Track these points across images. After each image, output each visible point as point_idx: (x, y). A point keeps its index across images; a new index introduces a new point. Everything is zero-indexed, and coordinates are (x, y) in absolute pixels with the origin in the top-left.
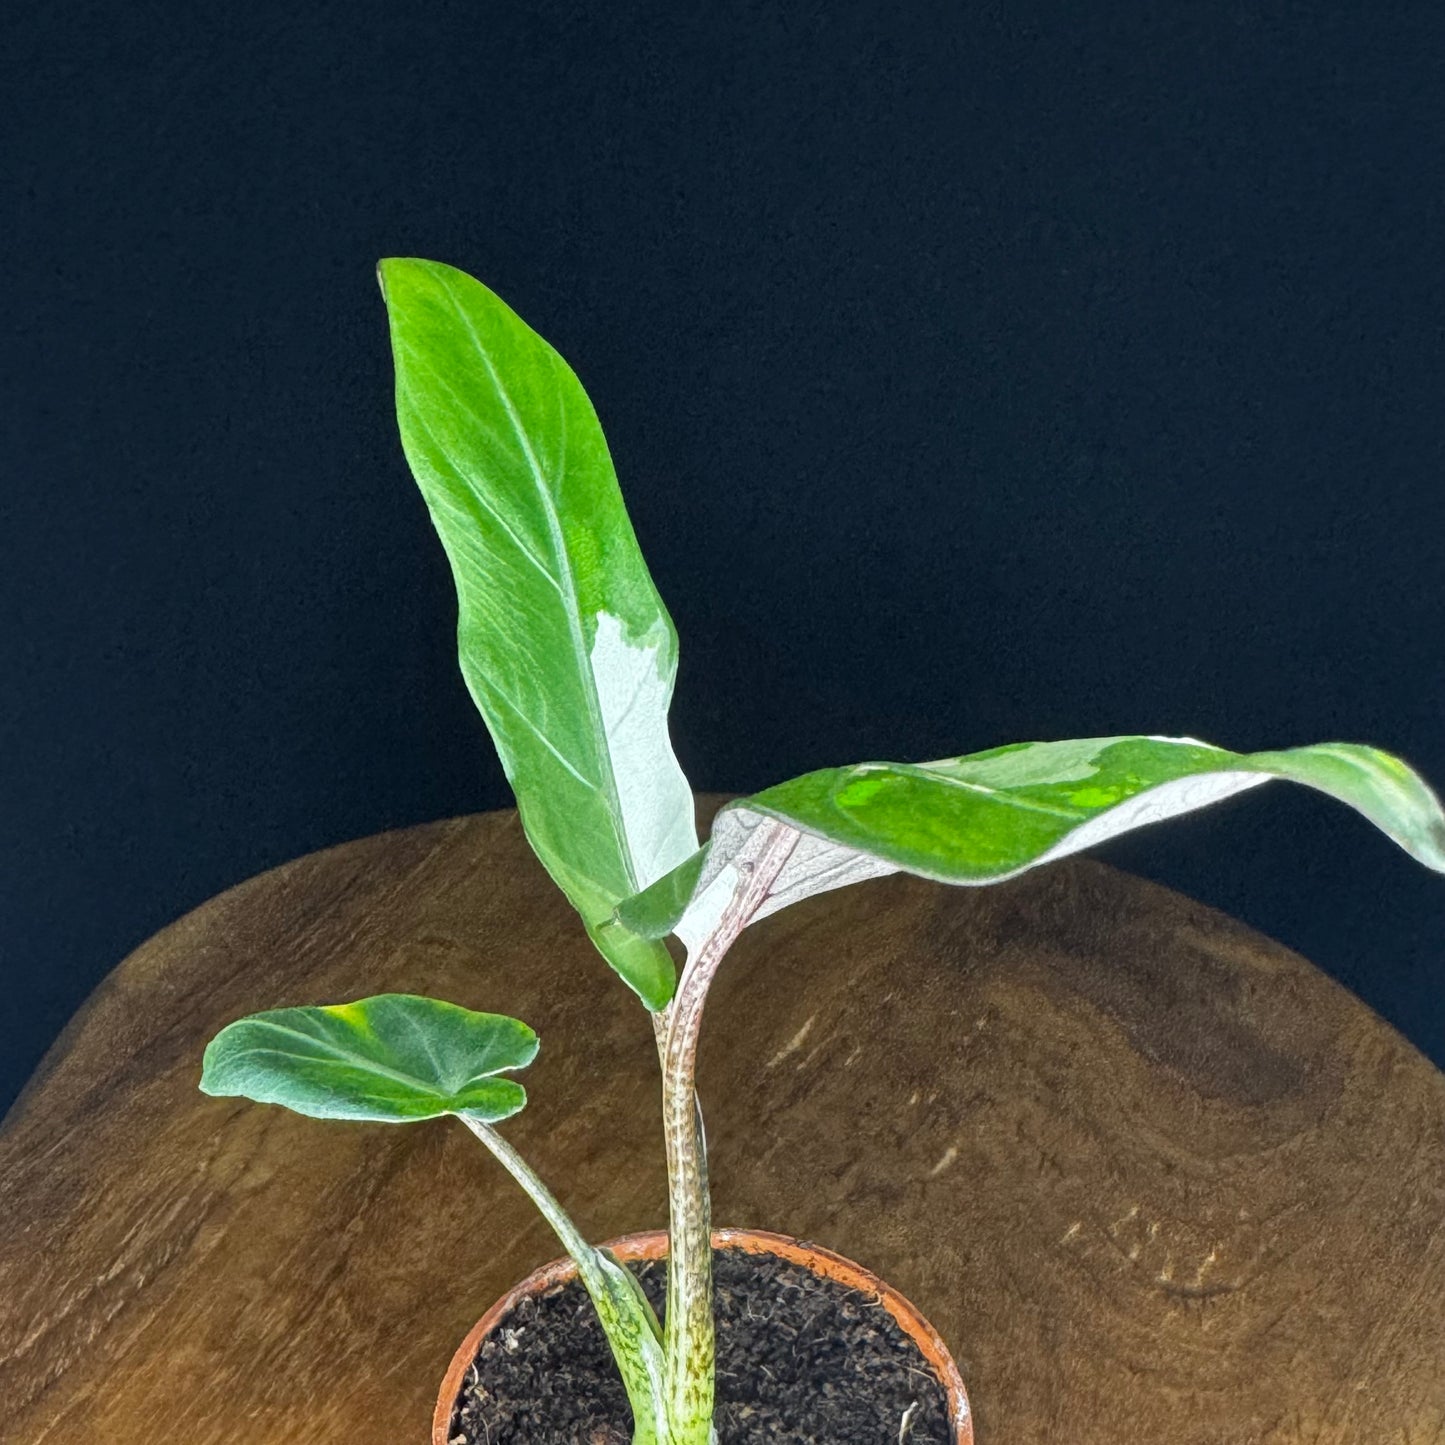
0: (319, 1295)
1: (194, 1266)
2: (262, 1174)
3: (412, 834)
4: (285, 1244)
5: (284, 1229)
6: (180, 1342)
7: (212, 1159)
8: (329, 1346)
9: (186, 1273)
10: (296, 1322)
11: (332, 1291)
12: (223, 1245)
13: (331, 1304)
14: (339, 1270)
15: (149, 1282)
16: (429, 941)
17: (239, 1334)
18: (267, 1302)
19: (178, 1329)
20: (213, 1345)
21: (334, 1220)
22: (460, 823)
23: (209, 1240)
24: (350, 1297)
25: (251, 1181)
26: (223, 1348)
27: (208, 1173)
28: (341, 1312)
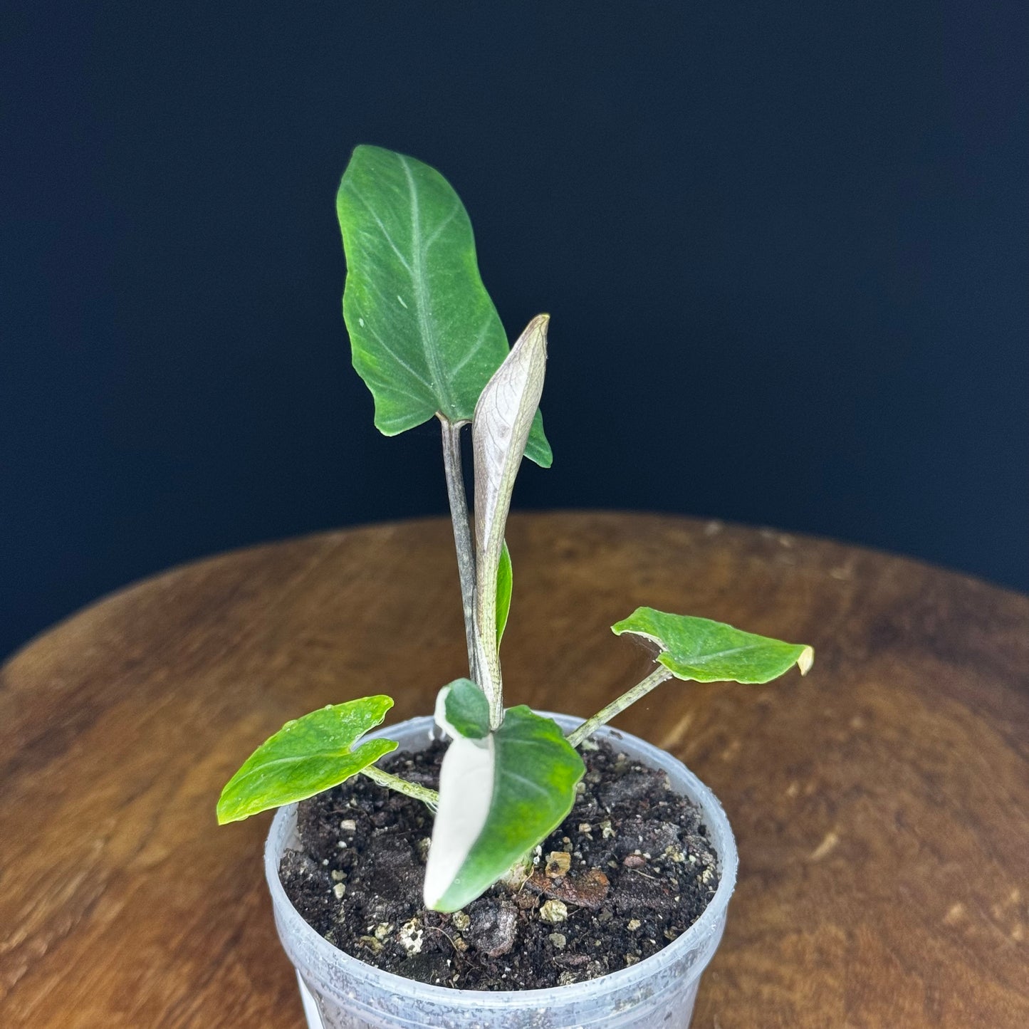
0: (218, 962)
1: (95, 935)
2: (156, 853)
3: (291, 548)
4: (181, 916)
5: (180, 902)
6: (82, 1004)
7: (108, 839)
8: (230, 1008)
9: (88, 942)
10: (196, 986)
11: (230, 958)
12: (121, 917)
13: (229, 969)
14: (235, 940)
15: (50, 950)
16: (311, 643)
17: (142, 997)
18: (167, 968)
19: (82, 991)
20: (115, 1006)
21: (229, 894)
22: (336, 538)
23: (108, 911)
24: (249, 962)
25: (148, 858)
26: (126, 1009)
27: (105, 853)
28: (240, 976)
